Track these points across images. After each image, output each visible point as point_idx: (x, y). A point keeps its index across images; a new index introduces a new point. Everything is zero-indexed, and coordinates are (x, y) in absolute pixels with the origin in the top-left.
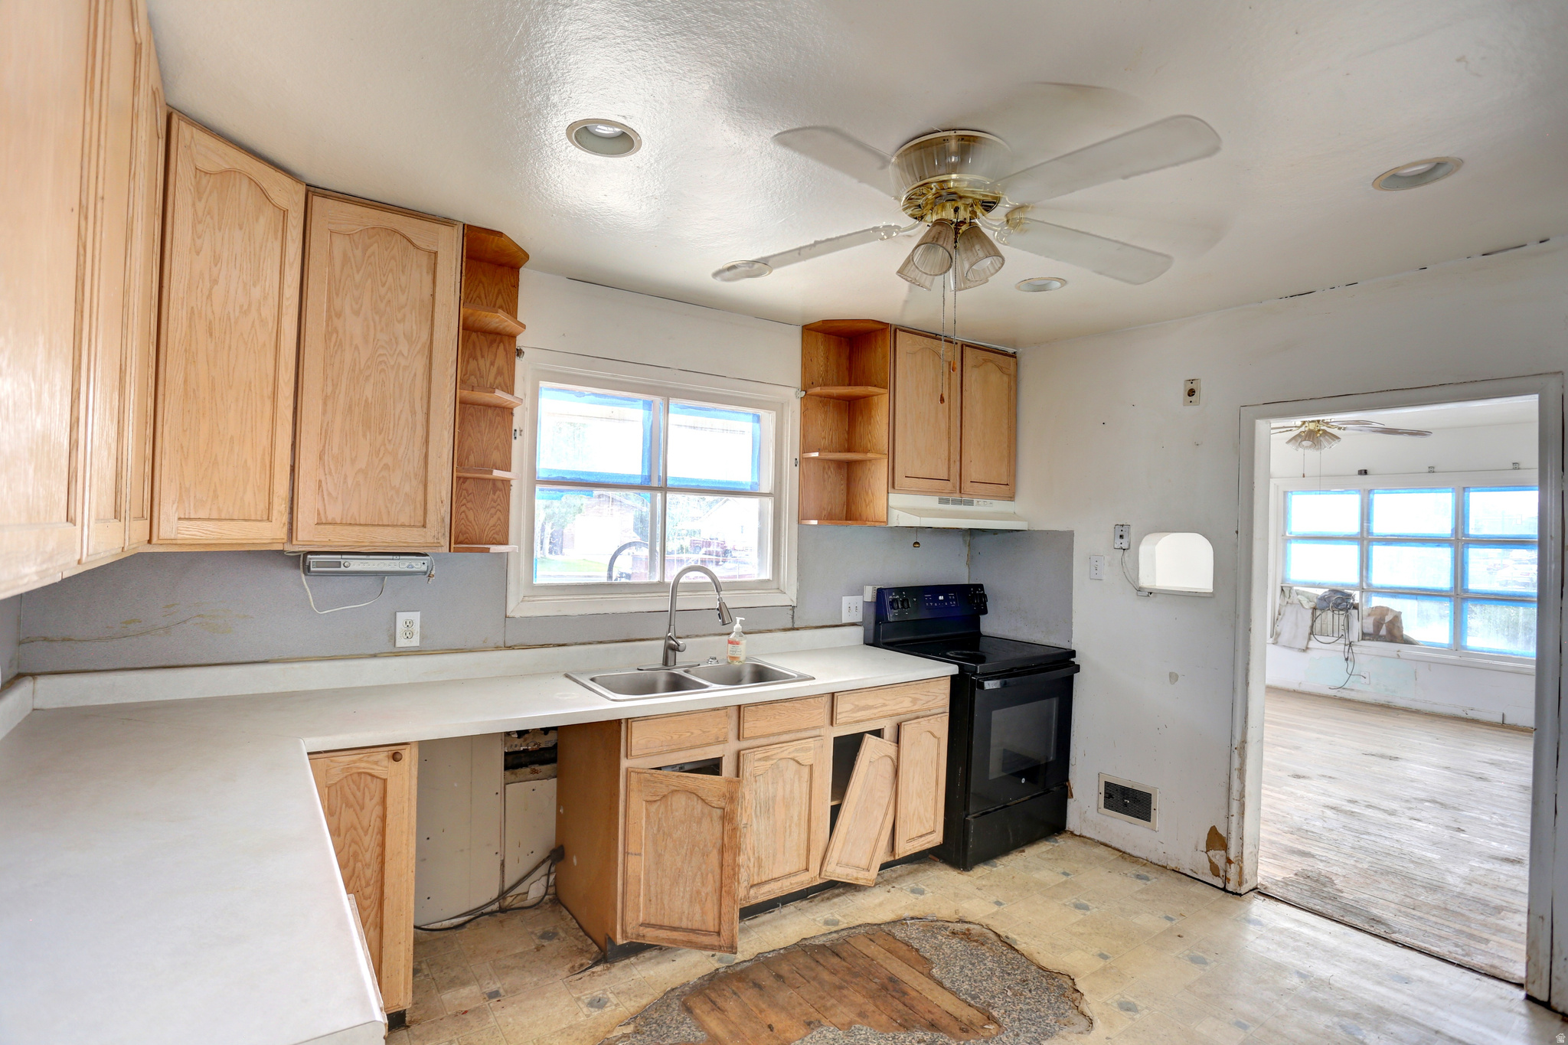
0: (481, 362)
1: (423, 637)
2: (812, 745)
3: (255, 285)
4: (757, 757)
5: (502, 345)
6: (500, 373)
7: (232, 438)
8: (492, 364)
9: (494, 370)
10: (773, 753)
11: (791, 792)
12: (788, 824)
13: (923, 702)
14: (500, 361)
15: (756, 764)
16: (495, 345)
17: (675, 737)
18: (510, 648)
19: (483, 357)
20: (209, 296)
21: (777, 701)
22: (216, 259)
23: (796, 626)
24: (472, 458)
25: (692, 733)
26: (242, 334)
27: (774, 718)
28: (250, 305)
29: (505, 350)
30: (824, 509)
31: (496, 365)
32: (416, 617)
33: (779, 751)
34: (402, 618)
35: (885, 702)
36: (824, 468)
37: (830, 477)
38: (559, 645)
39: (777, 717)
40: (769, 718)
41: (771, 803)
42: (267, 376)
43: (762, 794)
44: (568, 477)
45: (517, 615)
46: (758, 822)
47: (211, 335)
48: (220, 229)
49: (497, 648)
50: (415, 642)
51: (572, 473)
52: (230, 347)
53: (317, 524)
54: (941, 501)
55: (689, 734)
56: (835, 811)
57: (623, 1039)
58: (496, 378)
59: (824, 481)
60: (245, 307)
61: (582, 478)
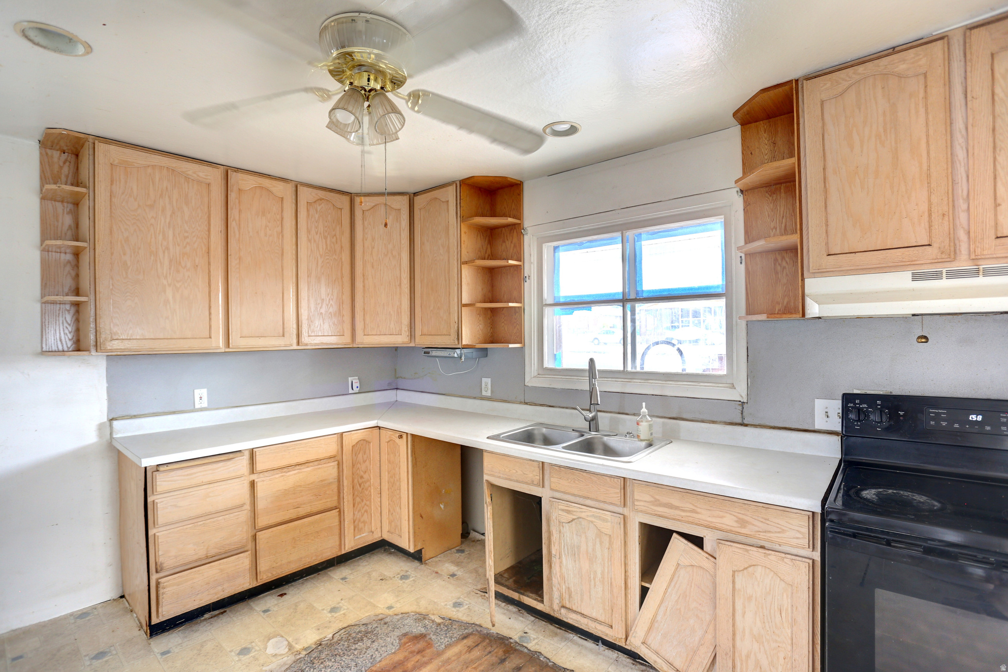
0: (507, 242)
1: (492, 392)
2: (609, 518)
3: (389, 244)
4: (560, 507)
5: (515, 230)
6: (515, 246)
7: (384, 304)
8: (512, 242)
9: (512, 245)
10: (575, 510)
11: (594, 550)
12: (592, 577)
13: (756, 529)
14: (515, 240)
15: (561, 513)
16: (512, 232)
17: (507, 470)
18: (526, 403)
19: (507, 240)
20: (372, 254)
21: (577, 469)
22: (373, 239)
23: (746, 422)
24: (505, 296)
25: (517, 472)
26: (385, 264)
27: (574, 482)
28: (388, 252)
29: (517, 232)
30: (778, 303)
31: (513, 243)
32: (489, 380)
33: (578, 510)
34: (484, 380)
35: (694, 508)
36: (776, 260)
37: (784, 268)
38: (550, 406)
39: (576, 482)
40: (570, 481)
41: (576, 550)
42: (397, 277)
43: (568, 539)
44: (576, 299)
45: (530, 385)
46: (566, 559)
47: (373, 267)
48: (374, 228)
49: (521, 403)
50: (489, 394)
51: (578, 296)
52: (381, 270)
53: (421, 335)
54: (916, 277)
55: (514, 471)
56: (644, 591)
57: (430, 621)
58: (513, 250)
59: (777, 273)
60: (386, 253)
61: (584, 299)
